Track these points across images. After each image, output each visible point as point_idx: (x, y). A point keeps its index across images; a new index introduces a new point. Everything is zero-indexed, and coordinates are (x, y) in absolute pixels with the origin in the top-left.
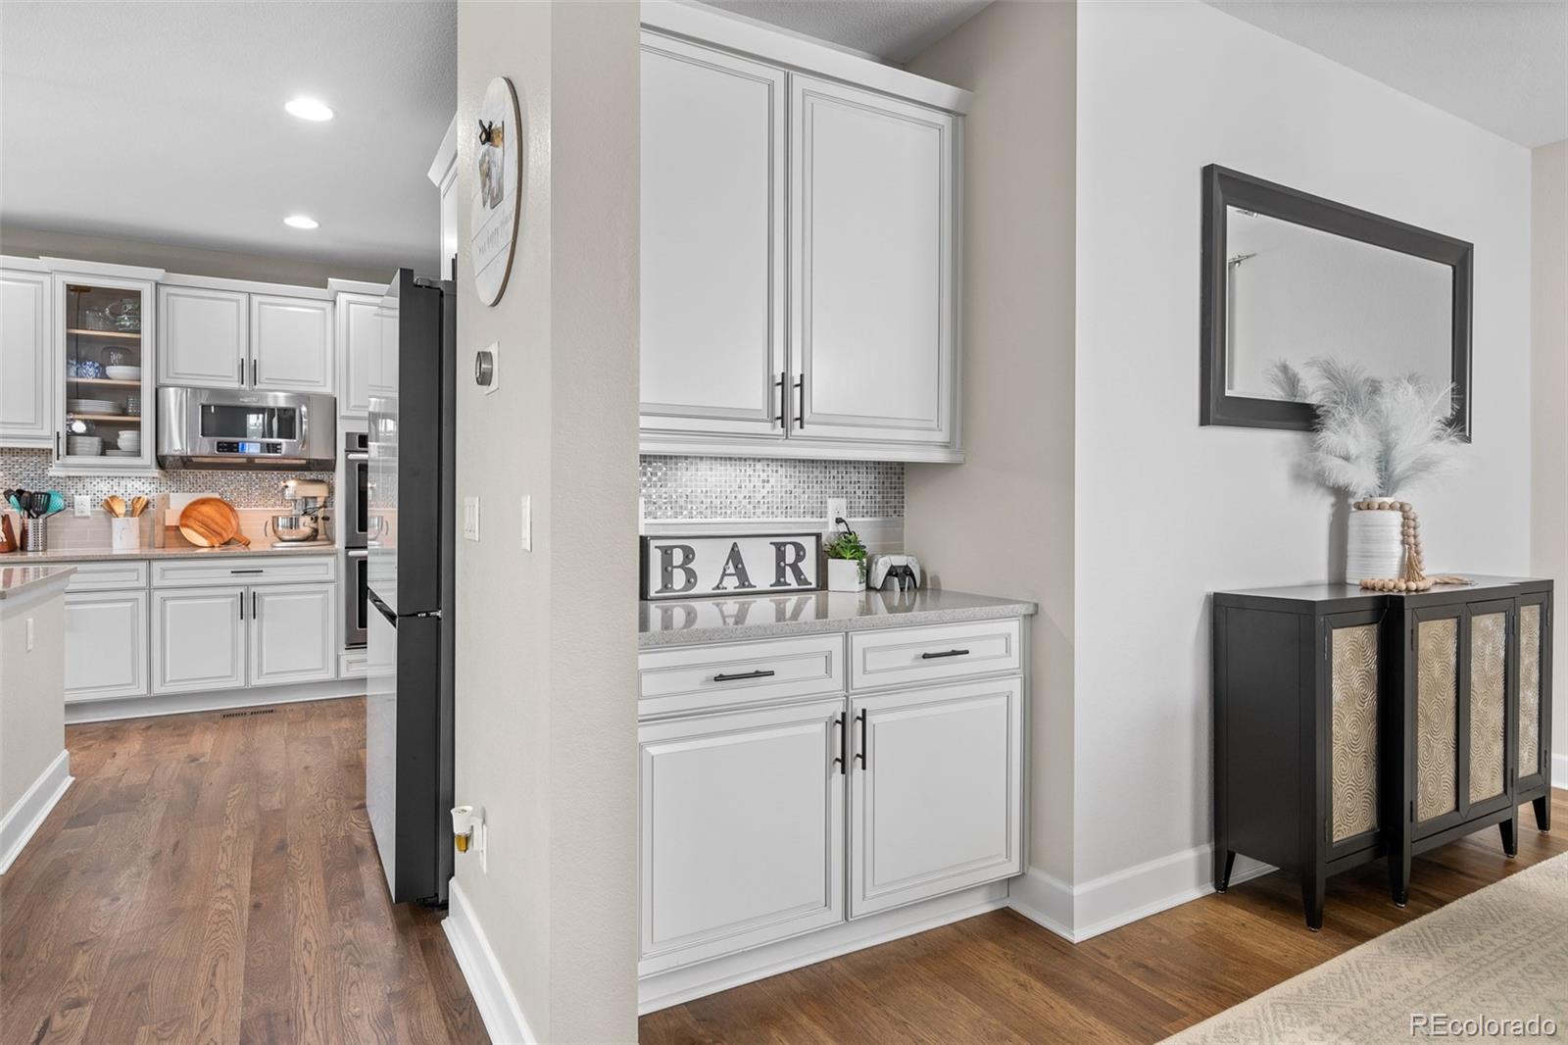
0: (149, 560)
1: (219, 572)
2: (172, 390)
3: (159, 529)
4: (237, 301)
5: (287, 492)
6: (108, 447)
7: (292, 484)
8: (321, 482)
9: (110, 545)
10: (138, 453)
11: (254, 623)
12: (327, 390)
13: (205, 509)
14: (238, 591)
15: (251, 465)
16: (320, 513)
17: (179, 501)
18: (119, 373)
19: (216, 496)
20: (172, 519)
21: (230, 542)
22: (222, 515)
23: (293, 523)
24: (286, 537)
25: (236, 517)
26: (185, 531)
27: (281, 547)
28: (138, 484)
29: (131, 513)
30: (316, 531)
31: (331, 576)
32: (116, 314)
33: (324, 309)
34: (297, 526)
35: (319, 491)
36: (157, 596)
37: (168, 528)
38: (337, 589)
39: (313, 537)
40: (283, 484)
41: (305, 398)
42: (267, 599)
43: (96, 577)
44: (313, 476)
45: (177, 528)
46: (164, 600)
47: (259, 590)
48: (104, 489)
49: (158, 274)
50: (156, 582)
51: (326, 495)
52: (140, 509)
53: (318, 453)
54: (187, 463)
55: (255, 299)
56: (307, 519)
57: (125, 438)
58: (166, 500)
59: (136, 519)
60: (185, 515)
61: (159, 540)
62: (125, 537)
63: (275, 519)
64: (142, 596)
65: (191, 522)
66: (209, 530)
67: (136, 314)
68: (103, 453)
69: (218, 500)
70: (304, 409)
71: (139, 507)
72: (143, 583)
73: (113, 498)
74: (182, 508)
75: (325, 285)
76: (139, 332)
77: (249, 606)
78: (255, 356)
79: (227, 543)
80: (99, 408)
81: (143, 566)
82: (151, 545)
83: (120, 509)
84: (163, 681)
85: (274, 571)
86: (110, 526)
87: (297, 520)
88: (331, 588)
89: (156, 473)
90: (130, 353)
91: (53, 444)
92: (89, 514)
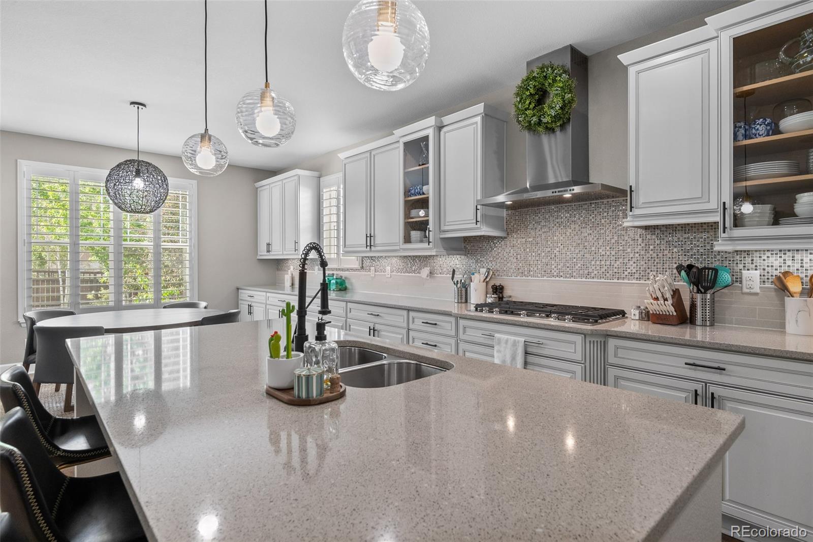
18: (794, 124)
29: (809, 292)
32: (793, 52)
48: (775, 263)
57: (806, 201)
68: (775, 223)
73: (786, 274)
83: (795, 288)
86: (783, 305)
91: (717, 218)
92: (758, 291)
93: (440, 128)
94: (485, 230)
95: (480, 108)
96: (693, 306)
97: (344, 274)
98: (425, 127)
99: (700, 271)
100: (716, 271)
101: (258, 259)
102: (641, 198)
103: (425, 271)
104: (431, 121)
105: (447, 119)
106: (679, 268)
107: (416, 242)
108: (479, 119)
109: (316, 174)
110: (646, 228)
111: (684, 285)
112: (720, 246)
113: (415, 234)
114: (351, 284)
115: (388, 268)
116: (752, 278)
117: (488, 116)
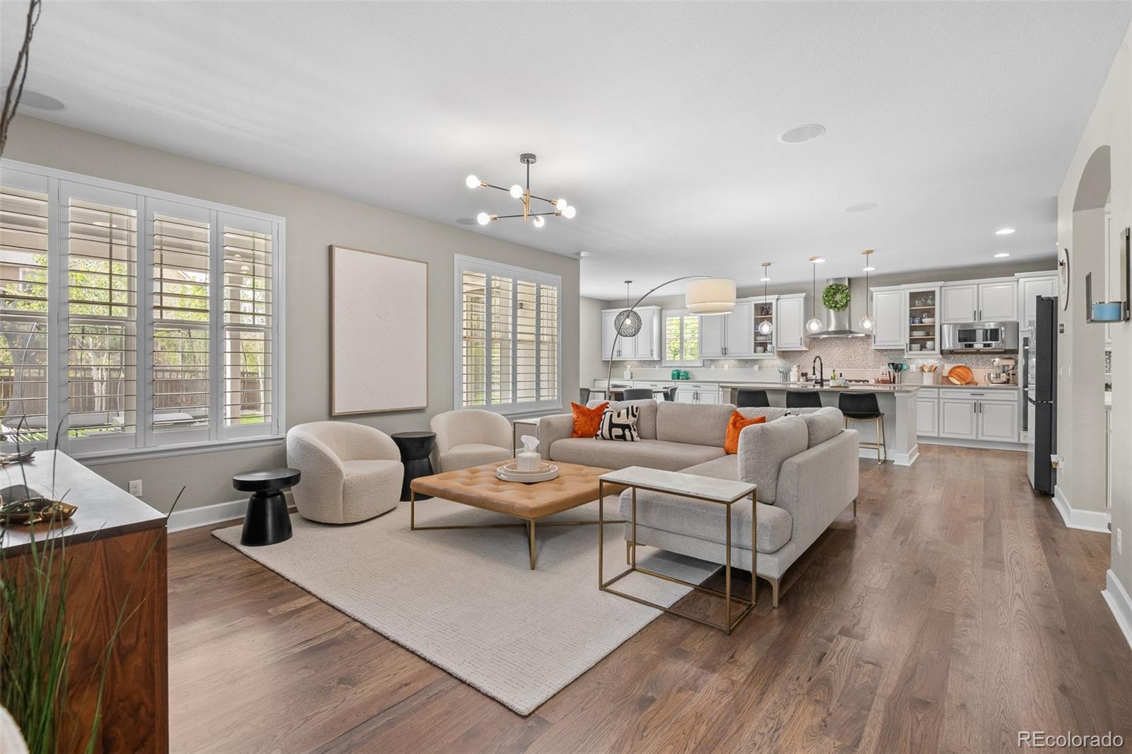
0: (939, 388)
1: (966, 394)
2: (945, 326)
3: (940, 377)
4: (973, 288)
5: (995, 363)
6: (923, 347)
7: (997, 360)
8: (1012, 359)
9: (922, 382)
10: (934, 349)
11: (980, 415)
12: (1015, 319)
13: (958, 370)
14: (974, 402)
15: (978, 352)
16: (1011, 372)
17: (948, 367)
18: (927, 321)
19: (964, 365)
20: (945, 373)
21: (969, 383)
22: (966, 372)
23: (998, 376)
24: (994, 382)
25: (971, 372)
26: (951, 378)
27: (992, 385)
28: (932, 361)
29: (930, 371)
30: (1009, 380)
31: (1016, 398)
32: (926, 300)
33: (1013, 285)
34: (999, 377)
35: (1011, 363)
36: (941, 401)
37: (944, 377)
38: (1019, 404)
39: (1008, 382)
40: (993, 360)
41: (1004, 324)
42: (985, 406)
43: (927, 393)
44: (1007, 356)
45: (947, 377)
46: (944, 403)
47: (982, 402)
48: (920, 362)
49: (941, 283)
50: (941, 396)
51: (1014, 364)
52: (933, 370)
53: (1010, 346)
54: (952, 352)
55: (981, 286)
56: (1004, 374)
57: (929, 344)
58: (943, 366)
59: (932, 374)
60: (951, 372)
61: (940, 381)
62: (928, 379)
63: (989, 375)
64: (936, 400)
65: (953, 375)
66: (960, 378)
67: (933, 299)
68: (921, 350)
69: (965, 367)
70: (1003, 328)
71: (933, 369)
72: (936, 396)
73: (924, 366)
74: (949, 369)
75: (1014, 275)
76: (934, 305)
77: (978, 408)
78: (980, 309)
79: (968, 384)
80: (919, 334)
81: (937, 390)
82: (937, 383)
83: (926, 370)
84: (944, 433)
85: (989, 395)
86: (922, 375)
87: (1000, 375)
88: (1016, 404)
89: (940, 356)
90: (931, 314)
91: (905, 348)
92: (914, 371)
93: (777, 300)
94: (804, 348)
95: (804, 294)
96: (894, 377)
97: (687, 369)
98: (771, 299)
99: (897, 365)
100: (902, 365)
101: (604, 361)
102: (877, 340)
103: (756, 367)
104: (776, 296)
105: (782, 296)
106: (889, 364)
107: (760, 352)
108: (802, 300)
109: (658, 308)
110: (878, 350)
111: (892, 370)
112: (905, 357)
113: (760, 349)
114: (693, 376)
115: (726, 366)
116: (913, 367)
117: (806, 298)
